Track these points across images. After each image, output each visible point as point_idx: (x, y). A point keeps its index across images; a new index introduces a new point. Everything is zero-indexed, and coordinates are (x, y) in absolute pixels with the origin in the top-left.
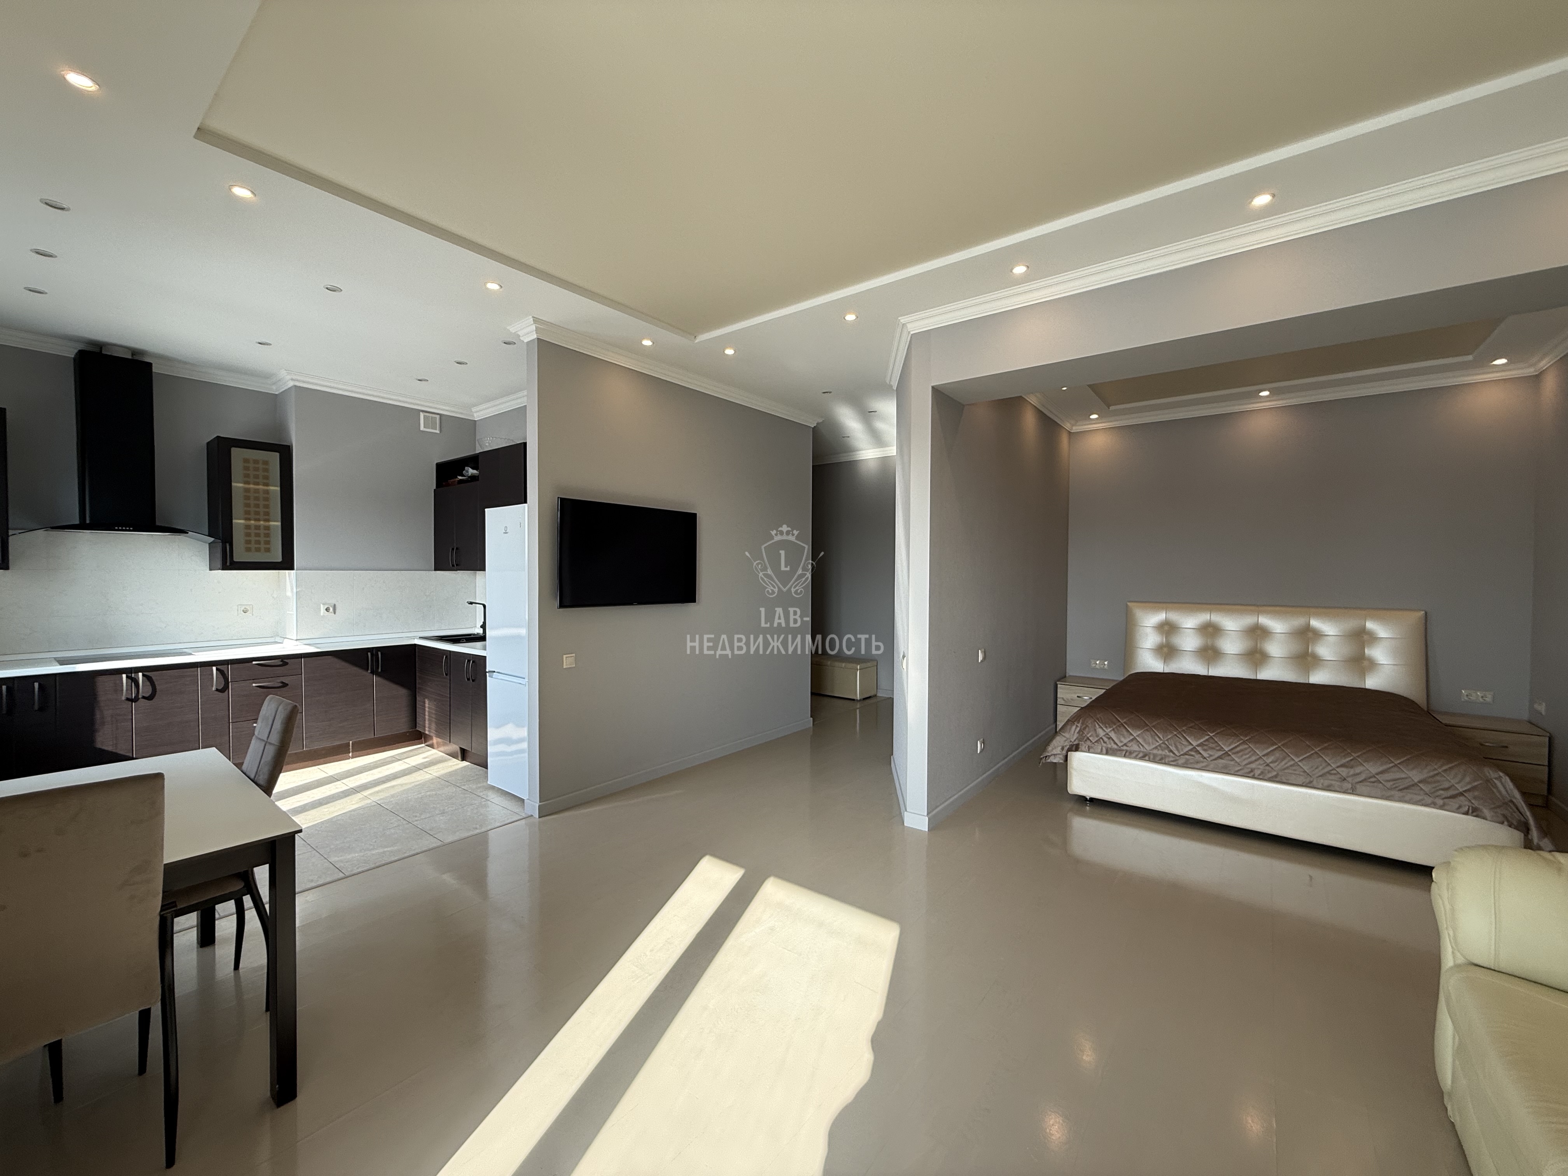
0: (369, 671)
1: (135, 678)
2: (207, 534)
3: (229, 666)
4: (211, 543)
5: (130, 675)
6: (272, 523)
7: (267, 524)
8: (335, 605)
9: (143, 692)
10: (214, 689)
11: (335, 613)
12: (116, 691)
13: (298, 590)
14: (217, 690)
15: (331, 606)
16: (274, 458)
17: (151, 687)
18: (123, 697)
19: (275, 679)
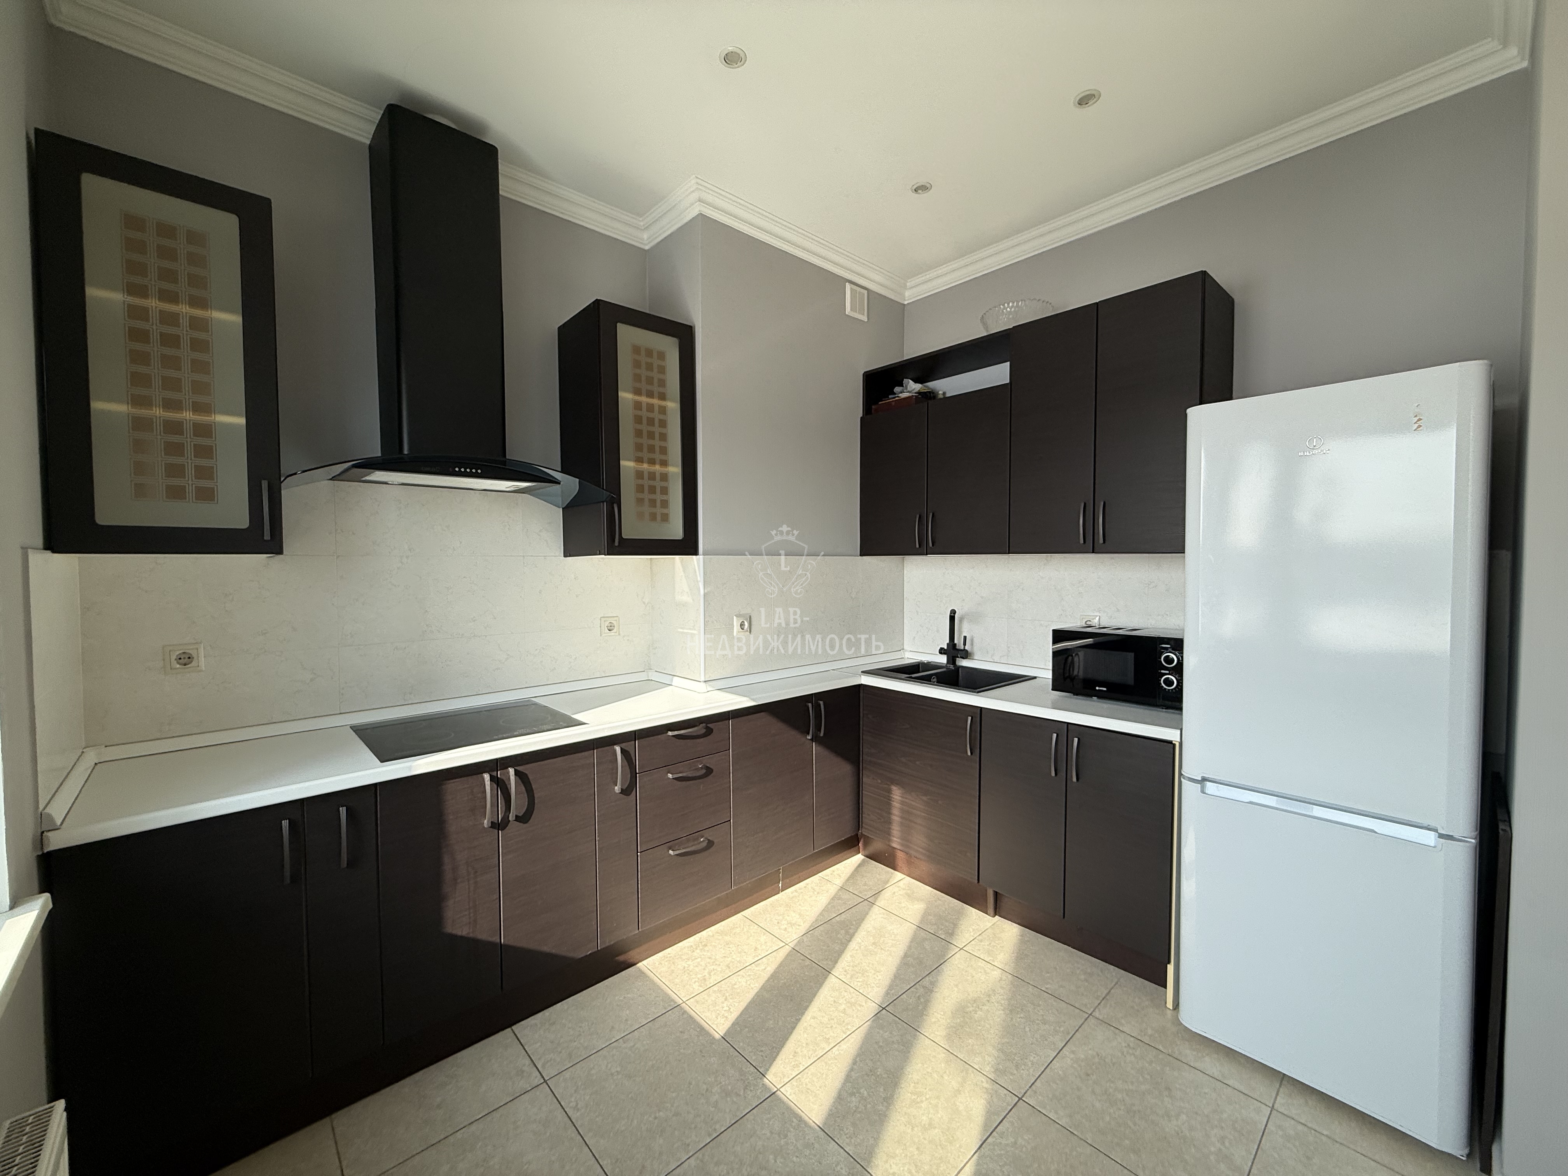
0: (809, 737)
1: (503, 780)
3: (637, 741)
5: (494, 774)
6: (671, 469)
8: (750, 616)
9: (515, 809)
10: (617, 790)
11: (750, 632)
12: (474, 809)
13: (706, 591)
14: (622, 791)
15: (747, 620)
16: (671, 346)
17: (526, 795)
18: (486, 821)
19: (693, 762)
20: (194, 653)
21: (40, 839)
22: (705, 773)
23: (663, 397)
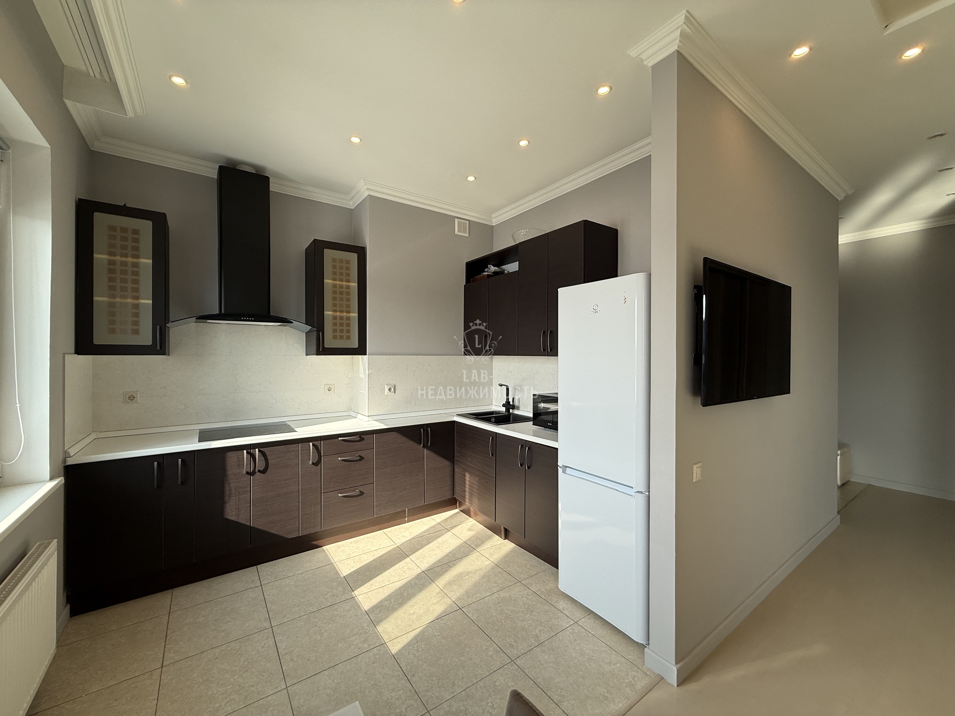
0: (421, 446)
1: (253, 454)
2: (305, 323)
3: (322, 441)
4: (307, 332)
5: (249, 451)
6: (352, 314)
7: (348, 315)
8: (395, 386)
9: (258, 467)
10: (311, 462)
11: (395, 393)
12: (239, 465)
13: (369, 372)
14: (313, 464)
15: (393, 387)
16: (354, 257)
17: (264, 461)
18: (244, 471)
19: (355, 453)
20: (135, 395)
21: (65, 461)
22: (359, 459)
23: (348, 281)
